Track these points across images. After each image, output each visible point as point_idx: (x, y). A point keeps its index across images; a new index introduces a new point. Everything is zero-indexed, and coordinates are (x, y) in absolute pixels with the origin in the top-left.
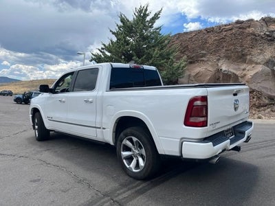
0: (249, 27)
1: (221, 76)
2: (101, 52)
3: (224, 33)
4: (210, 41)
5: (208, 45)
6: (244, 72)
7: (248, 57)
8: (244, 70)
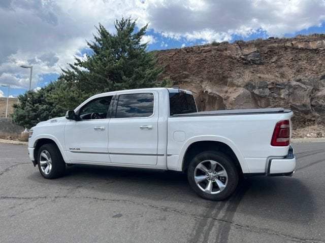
0: (226, 49)
1: (207, 98)
2: (73, 68)
3: (205, 55)
4: (192, 62)
5: (190, 66)
6: (227, 95)
7: (229, 80)
8: (226, 92)
